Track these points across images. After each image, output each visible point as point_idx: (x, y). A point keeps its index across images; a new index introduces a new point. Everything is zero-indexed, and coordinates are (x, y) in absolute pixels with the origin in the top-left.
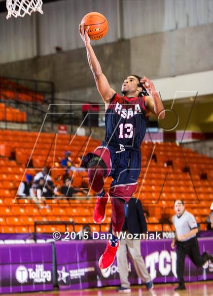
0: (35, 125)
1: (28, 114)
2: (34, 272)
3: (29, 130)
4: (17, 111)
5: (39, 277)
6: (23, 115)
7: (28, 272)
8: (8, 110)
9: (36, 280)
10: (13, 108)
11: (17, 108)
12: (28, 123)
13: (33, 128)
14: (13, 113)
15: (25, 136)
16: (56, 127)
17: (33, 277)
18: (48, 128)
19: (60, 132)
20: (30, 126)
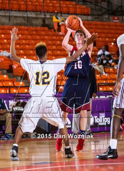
0: (96, 16)
1: (92, 9)
2: (98, 119)
3: (92, 20)
4: (84, 7)
5: (102, 122)
6: (88, 9)
7: (95, 118)
8: (78, 6)
9: (100, 124)
10: (81, 5)
11: (84, 5)
12: (92, 15)
13: (95, 18)
14: (81, 9)
15: (90, 24)
16: (111, 18)
17: (98, 122)
18: (106, 19)
19: (114, 21)
20: (93, 17)
